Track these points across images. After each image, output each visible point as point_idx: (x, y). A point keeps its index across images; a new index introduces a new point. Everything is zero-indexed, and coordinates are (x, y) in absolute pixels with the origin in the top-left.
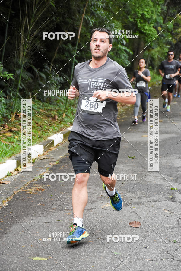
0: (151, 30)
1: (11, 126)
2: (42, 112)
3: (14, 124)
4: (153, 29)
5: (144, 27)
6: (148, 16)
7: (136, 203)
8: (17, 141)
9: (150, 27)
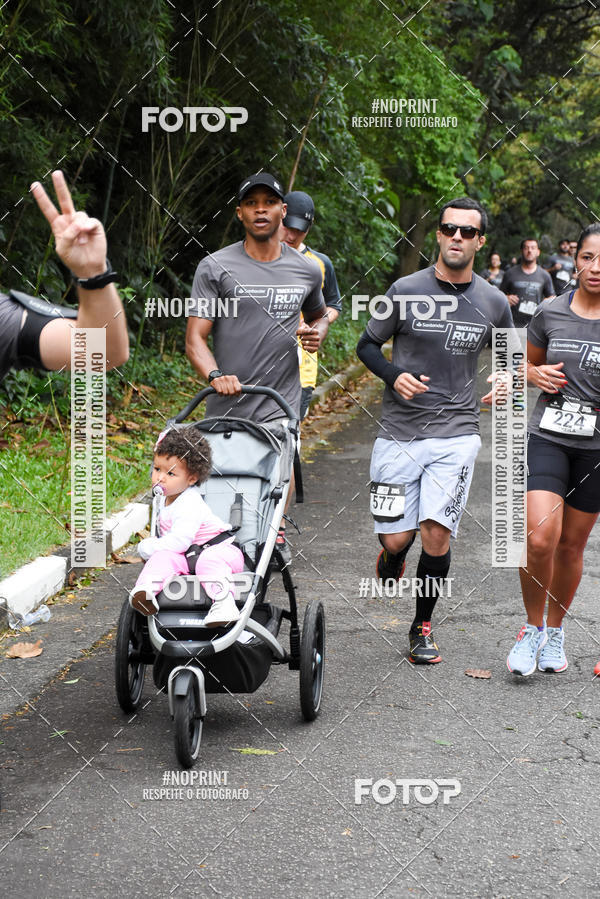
0: (450, 183)
1: (123, 418)
2: (194, 384)
3: (130, 414)
4: (456, 181)
5: (434, 174)
6: (442, 148)
7: (465, 619)
8: (143, 456)
9: (449, 174)
